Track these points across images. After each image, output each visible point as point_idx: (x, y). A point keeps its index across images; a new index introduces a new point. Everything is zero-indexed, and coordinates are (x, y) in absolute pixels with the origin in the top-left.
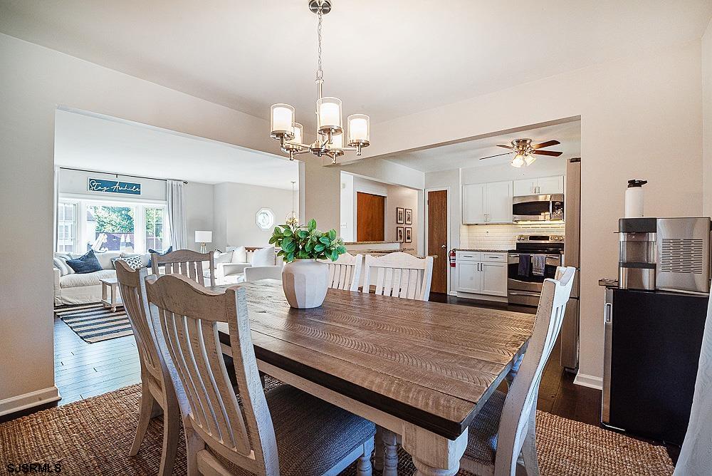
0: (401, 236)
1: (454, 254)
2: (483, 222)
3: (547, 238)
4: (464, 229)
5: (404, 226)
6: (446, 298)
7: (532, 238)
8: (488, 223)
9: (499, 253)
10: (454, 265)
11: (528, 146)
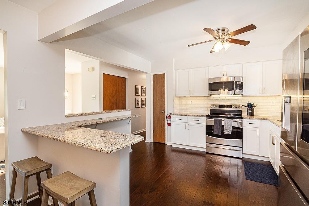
0: (138, 104)
1: (170, 117)
2: (189, 96)
3: (230, 106)
4: (177, 100)
5: (140, 97)
6: (165, 147)
7: (221, 106)
8: (192, 96)
9: (200, 117)
10: (169, 125)
11: (226, 34)
